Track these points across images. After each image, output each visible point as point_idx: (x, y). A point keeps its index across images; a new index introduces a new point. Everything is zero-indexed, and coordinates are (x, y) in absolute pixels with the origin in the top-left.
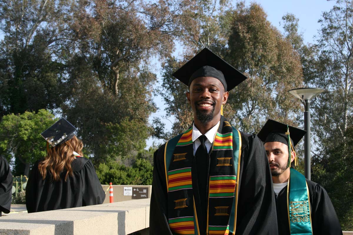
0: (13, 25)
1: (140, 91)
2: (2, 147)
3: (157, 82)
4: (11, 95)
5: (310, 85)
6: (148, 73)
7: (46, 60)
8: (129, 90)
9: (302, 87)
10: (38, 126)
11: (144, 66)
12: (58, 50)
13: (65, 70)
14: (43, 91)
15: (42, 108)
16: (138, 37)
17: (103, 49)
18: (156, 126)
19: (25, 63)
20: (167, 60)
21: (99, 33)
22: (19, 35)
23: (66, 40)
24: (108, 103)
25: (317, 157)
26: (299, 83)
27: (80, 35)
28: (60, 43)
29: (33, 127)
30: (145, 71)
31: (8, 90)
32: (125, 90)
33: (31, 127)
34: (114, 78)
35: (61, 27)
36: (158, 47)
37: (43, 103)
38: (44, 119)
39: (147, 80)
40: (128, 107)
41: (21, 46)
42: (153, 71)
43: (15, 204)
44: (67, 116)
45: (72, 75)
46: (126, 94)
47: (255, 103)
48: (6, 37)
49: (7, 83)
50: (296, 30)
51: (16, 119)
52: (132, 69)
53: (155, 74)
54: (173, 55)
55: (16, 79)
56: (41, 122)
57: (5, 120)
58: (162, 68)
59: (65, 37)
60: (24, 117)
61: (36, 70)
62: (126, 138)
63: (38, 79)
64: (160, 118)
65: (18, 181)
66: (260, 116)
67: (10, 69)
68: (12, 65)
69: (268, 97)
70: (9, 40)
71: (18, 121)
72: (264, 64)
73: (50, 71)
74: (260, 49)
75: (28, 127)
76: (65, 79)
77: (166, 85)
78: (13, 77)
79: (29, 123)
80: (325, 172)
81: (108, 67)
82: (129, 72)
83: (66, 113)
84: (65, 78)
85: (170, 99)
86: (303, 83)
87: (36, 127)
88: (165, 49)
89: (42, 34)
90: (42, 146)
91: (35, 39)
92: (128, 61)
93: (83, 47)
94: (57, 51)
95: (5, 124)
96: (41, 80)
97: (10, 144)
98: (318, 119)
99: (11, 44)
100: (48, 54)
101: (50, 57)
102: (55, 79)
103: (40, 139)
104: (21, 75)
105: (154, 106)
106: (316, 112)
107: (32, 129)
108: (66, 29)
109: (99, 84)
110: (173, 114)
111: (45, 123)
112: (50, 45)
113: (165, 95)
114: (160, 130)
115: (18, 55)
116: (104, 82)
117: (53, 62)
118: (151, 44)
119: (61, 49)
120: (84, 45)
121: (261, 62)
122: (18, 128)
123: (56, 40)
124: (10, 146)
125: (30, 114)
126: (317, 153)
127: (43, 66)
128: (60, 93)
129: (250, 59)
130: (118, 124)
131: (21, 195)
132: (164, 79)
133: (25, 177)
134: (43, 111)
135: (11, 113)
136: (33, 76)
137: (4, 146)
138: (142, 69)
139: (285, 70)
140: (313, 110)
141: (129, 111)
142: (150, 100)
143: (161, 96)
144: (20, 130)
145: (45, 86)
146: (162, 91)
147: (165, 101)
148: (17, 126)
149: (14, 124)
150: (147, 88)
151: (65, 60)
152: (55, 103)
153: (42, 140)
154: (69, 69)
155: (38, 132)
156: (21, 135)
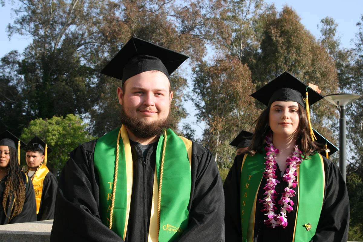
0: (41, 29)
3: (188, 87)
4: (39, 99)
5: (346, 91)
6: (178, 78)
7: (74, 64)
9: (337, 93)
10: (66, 132)
12: (87, 54)
13: (94, 74)
14: (71, 95)
15: (70, 113)
16: (168, 41)
18: (186, 132)
19: (53, 67)
20: (198, 64)
21: (129, 36)
22: (48, 38)
23: (95, 43)
25: (352, 166)
26: (334, 88)
27: (109, 39)
28: (88, 47)
29: (61, 132)
30: (175, 75)
31: (36, 95)
35: (90, 30)
36: (189, 51)
37: (71, 108)
38: (73, 124)
39: (178, 85)
41: (50, 50)
42: (184, 76)
44: (96, 121)
45: (101, 79)
48: (35, 41)
49: (36, 88)
50: (334, 35)
51: (44, 124)
53: (185, 79)
54: (205, 59)
55: (44, 83)
56: (68, 127)
57: (32, 125)
58: (193, 73)
59: (94, 41)
60: (51, 122)
61: (64, 74)
63: (67, 84)
64: (191, 124)
67: (37, 74)
68: (40, 70)
70: (38, 44)
71: (45, 126)
72: (298, 69)
73: (78, 76)
74: (293, 54)
75: (55, 132)
76: (93, 84)
77: (197, 90)
78: (41, 81)
80: (361, 181)
83: (94, 119)
84: (94, 82)
85: (201, 105)
86: (339, 89)
87: (64, 132)
88: (196, 54)
89: (71, 37)
91: (63, 42)
93: (112, 51)
94: (86, 56)
95: (33, 129)
96: (69, 84)
98: (354, 126)
99: (39, 47)
100: (76, 57)
101: (79, 62)
102: (84, 84)
103: (68, 145)
104: (49, 80)
105: (185, 112)
106: (352, 119)
107: (60, 134)
108: (96, 33)
110: (204, 120)
111: (73, 129)
112: (79, 49)
113: (196, 101)
114: (190, 136)
115: (46, 59)
117: (82, 66)
118: (182, 48)
119: (90, 53)
120: (113, 48)
121: (294, 66)
123: (85, 43)
125: (58, 119)
126: (352, 161)
127: (71, 70)
128: (87, 99)
129: (283, 64)
132: (195, 85)
134: (71, 116)
135: (39, 118)
136: (61, 80)
139: (319, 75)
140: (349, 117)
142: (180, 105)
143: (191, 101)
144: (48, 135)
145: (74, 90)
146: (193, 96)
147: (196, 107)
148: (44, 131)
149: (42, 129)
150: (177, 94)
151: (94, 64)
152: (83, 108)
153: (70, 146)
154: (97, 73)
155: (66, 138)
156: (48, 140)
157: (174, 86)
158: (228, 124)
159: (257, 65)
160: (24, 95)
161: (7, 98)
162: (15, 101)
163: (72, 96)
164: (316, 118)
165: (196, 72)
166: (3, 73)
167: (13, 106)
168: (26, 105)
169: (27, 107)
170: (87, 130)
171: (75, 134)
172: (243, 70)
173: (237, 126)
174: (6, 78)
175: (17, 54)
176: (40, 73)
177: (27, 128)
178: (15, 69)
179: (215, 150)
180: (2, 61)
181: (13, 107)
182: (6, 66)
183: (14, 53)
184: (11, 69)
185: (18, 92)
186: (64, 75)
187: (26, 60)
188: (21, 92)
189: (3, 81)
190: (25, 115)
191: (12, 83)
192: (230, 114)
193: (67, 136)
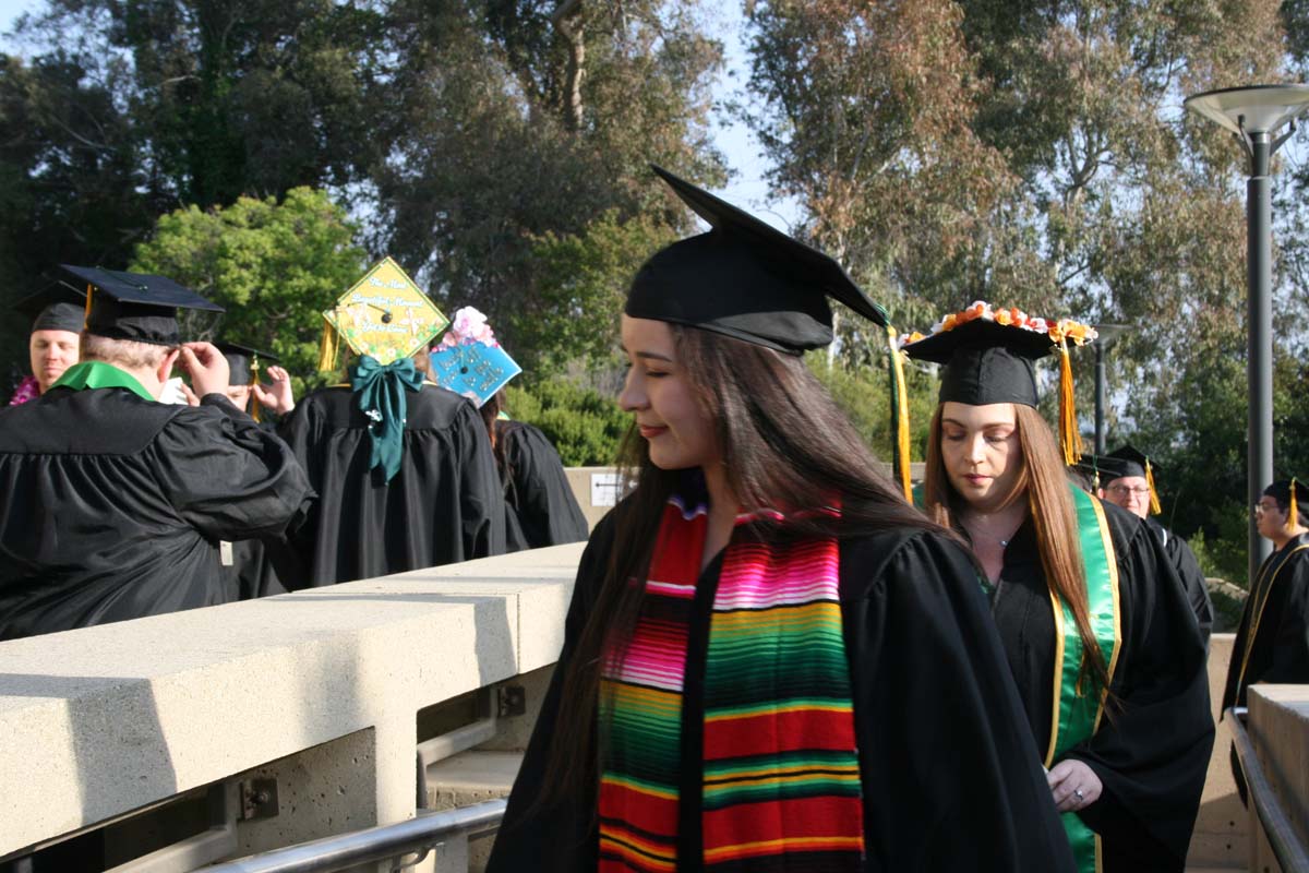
1: (667, 109)
3: (731, 73)
4: (190, 134)
6: (691, 38)
8: (622, 104)
10: (287, 252)
11: (677, 12)
13: (380, 37)
14: (305, 117)
15: (305, 184)
19: (235, 15)
26: (1271, 60)
29: (270, 254)
30: (679, 31)
31: (179, 119)
32: (607, 108)
33: (262, 256)
34: (566, 63)
37: (306, 163)
38: (311, 223)
39: (691, 66)
40: (619, 171)
42: (712, 32)
44: (396, 209)
45: (411, 54)
46: (610, 121)
47: (1100, 139)
49: (176, 94)
51: (207, 225)
52: (635, 26)
53: (718, 42)
55: (208, 75)
56: (296, 234)
57: (166, 230)
58: (747, 20)
60: (233, 218)
61: (279, 40)
62: (608, 288)
63: (288, 75)
66: (1118, 190)
68: (190, 26)
69: (1148, 119)
71: (213, 234)
73: (328, 44)
75: (249, 256)
76: (385, 71)
77: (765, 83)
78: (196, 65)
79: (255, 238)
81: (544, 23)
82: (622, 37)
83: (391, 200)
84: (388, 66)
85: (779, 137)
86: (1289, 59)
87: (278, 253)
90: (306, 326)
95: (167, 246)
96: (296, 75)
97: (189, 319)
102: (350, 72)
103: (296, 299)
104: (225, 62)
105: (720, 163)
107: (266, 260)
109: (512, 86)
110: (793, 193)
111: (312, 241)
113: (762, 123)
116: (530, 79)
117: (340, 7)
122: (217, 259)
124: (189, 326)
125: (258, 208)
127: (303, 24)
128: (365, 128)
130: (578, 236)
132: (757, 63)
134: (303, 194)
135: (187, 206)
136: (267, 63)
138: (672, 26)
139: (1215, 11)
141: (624, 186)
142: (702, 143)
143: (746, 125)
144: (223, 266)
145: (314, 98)
146: (749, 105)
147: (763, 145)
148: (211, 251)
149: (199, 244)
150: (691, 97)
152: (352, 162)
153: (303, 303)
154: (397, 30)
155: (287, 274)
156: (226, 285)
157: (676, 72)
158: (875, 205)
160: (137, 122)
161: (75, 135)
162: (103, 143)
163: (311, 120)
164: (1204, 169)
165: (759, 16)
166: (56, 43)
167: (100, 162)
168: (145, 158)
169: (149, 166)
170: (367, 245)
171: (323, 260)
173: (910, 212)
174: (69, 59)
176: (189, 37)
177: (148, 242)
178: (102, 27)
181: (100, 168)
182: (67, 18)
184: (87, 26)
185: (115, 113)
186: (278, 45)
188: (124, 112)
189: (61, 72)
190: (144, 195)
191: (93, 78)
192: (883, 168)
193: (290, 270)
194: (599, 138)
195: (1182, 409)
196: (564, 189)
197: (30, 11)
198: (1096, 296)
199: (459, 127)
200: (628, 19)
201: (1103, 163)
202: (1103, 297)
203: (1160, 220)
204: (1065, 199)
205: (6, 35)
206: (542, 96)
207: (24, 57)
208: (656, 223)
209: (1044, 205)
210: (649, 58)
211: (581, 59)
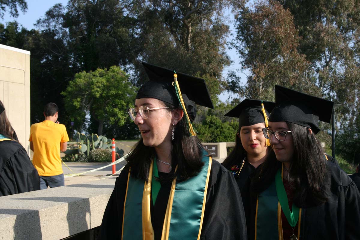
1: (213, 44)
2: (76, 105)
3: (231, 35)
4: (84, 51)
6: (221, 25)
7: (117, 14)
8: (201, 43)
10: (110, 83)
11: (217, 18)
12: (130, 4)
13: (136, 25)
15: (114, 65)
17: (174, 2)
18: (232, 79)
19: (96, 19)
20: (240, 12)
24: (180, 58)
29: (105, 84)
30: (217, 23)
31: (81, 47)
32: (197, 44)
33: (103, 85)
34: (186, 32)
37: (115, 59)
38: (116, 75)
39: (221, 32)
40: (201, 62)
41: (93, 2)
42: (226, 23)
43: (86, 162)
44: (140, 72)
45: (144, 30)
46: (198, 48)
49: (80, 40)
51: (88, 76)
52: (205, 22)
53: (228, 26)
54: (246, 5)
55: (89, 35)
56: (112, 78)
57: (77, 77)
58: (236, 20)
60: (95, 74)
61: (108, 26)
63: (110, 35)
64: (235, 71)
65: (89, 139)
66: (339, 67)
67: (82, 26)
68: (84, 22)
71: (90, 79)
72: (341, 11)
73: (121, 27)
75: (100, 85)
76: (137, 34)
77: (241, 37)
78: (86, 33)
79: (101, 80)
81: (180, 21)
82: (202, 24)
83: (138, 69)
84: (138, 33)
85: (245, 52)
87: (108, 84)
90: (114, 104)
92: (200, 13)
93: (154, 1)
94: (129, 6)
95: (77, 82)
96: (113, 35)
97: (83, 102)
100: (119, 8)
101: (121, 12)
102: (127, 34)
103: (112, 96)
104: (94, 32)
105: (228, 59)
107: (104, 86)
109: (171, 38)
110: (248, 68)
111: (116, 80)
113: (240, 48)
114: (235, 83)
115: (90, 11)
116: (176, 36)
117: (125, 17)
119: (132, 3)
122: (91, 85)
124: (83, 104)
125: (102, 72)
127: (114, 21)
128: (132, 50)
131: (92, 153)
132: (239, 32)
133: (96, 135)
134: (114, 68)
135: (83, 71)
136: (104, 32)
137: (77, 104)
138: (215, 22)
141: (202, 65)
142: (223, 53)
143: (235, 49)
144: (93, 87)
145: (118, 41)
146: (237, 43)
147: (240, 54)
148: (89, 83)
149: (86, 81)
150: (220, 40)
151: (136, 14)
152: (128, 59)
153: (114, 97)
154: (140, 23)
155: (110, 89)
156: (93, 92)
157: (216, 34)
158: (271, 71)
159: (299, 9)
160: (70, 48)
161: (54, 52)
162: (61, 54)
163: (116, 47)
166: (48, 27)
167: (60, 59)
168: (72, 58)
169: (73, 60)
170: (132, 81)
171: (119, 86)
172: (285, 15)
173: (280, 73)
174: (51, 31)
175: (61, 7)
176: (84, 25)
177: (72, 81)
178: (60, 22)
179: (258, 97)
180: (47, 15)
181: (60, 60)
182: (51, 20)
183: (58, 6)
184: (56, 22)
185: (64, 46)
186: (108, 27)
187: (70, 13)
188: (66, 45)
189: (49, 34)
190: (71, 68)
191: (58, 36)
192: (273, 61)
193: (111, 88)
194: (195, 52)
195: (357, 127)
196: (186, 66)
197: (41, 18)
198: (332, 96)
199: (157, 49)
200: (203, 20)
201: (334, 59)
202: (334, 96)
203: (349, 75)
204: (324, 69)
205: (35, 25)
206: (180, 41)
207: (40, 31)
208: (211, 75)
209: (318, 71)
210: (209, 30)
211: (190, 31)
